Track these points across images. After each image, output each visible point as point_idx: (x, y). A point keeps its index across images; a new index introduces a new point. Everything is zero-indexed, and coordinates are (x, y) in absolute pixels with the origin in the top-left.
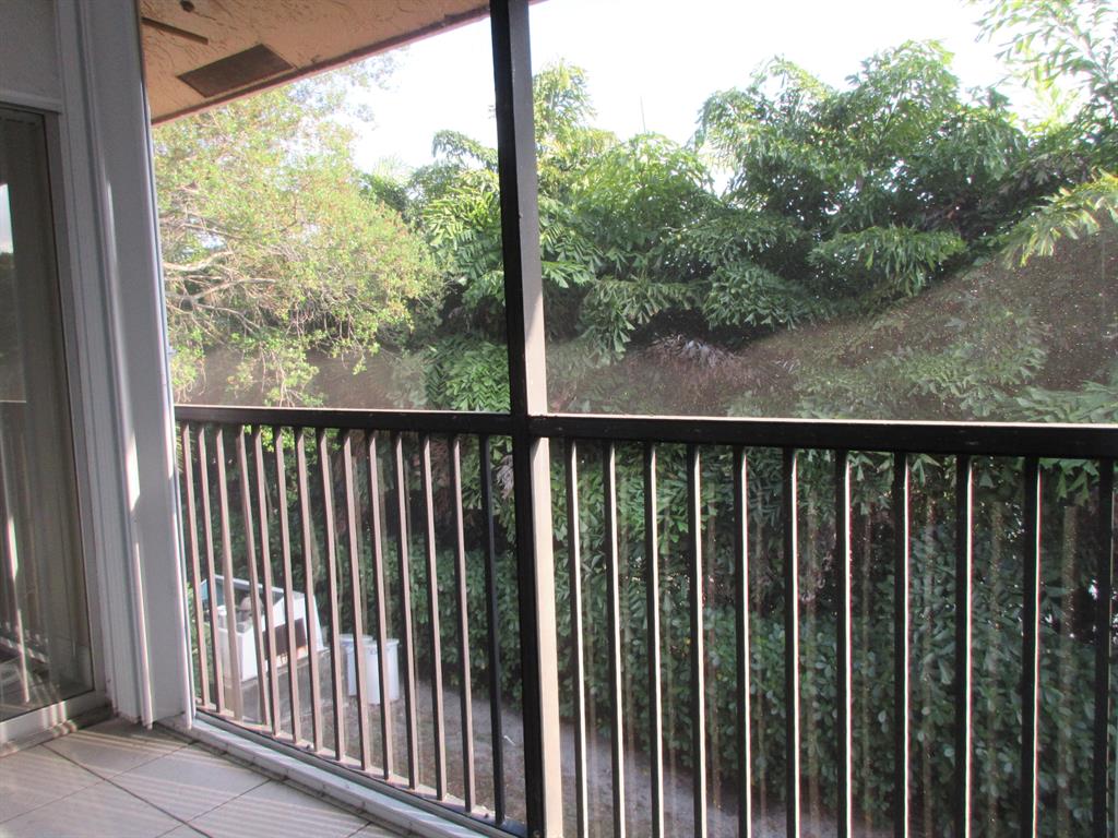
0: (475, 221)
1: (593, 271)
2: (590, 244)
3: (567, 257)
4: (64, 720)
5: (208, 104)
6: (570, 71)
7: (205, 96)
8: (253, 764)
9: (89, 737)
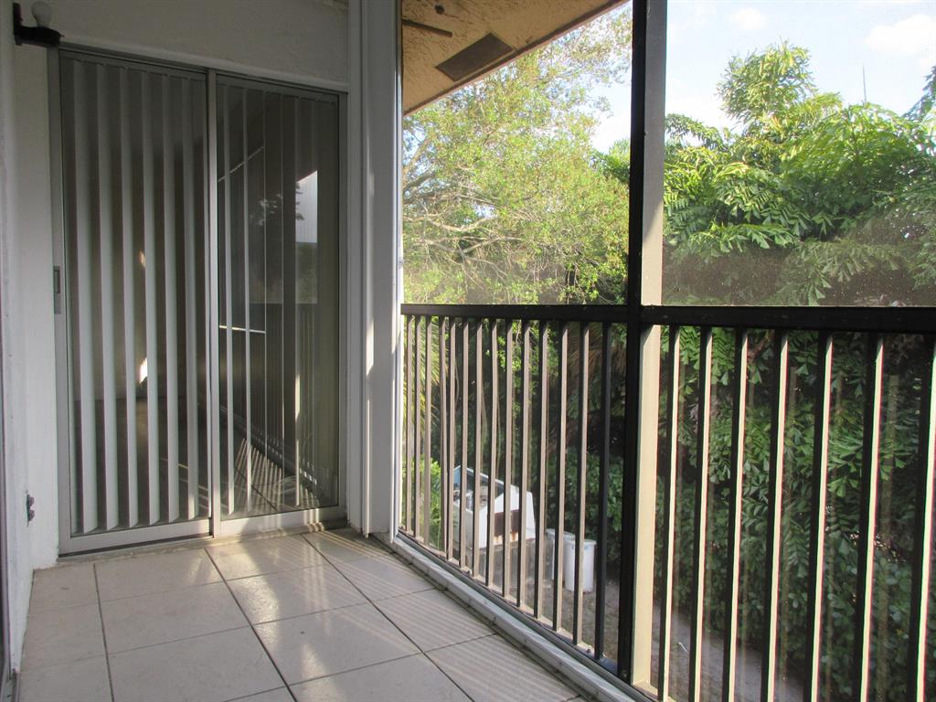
0: (689, 191)
1: (798, 234)
2: (797, 209)
3: (773, 221)
4: (317, 522)
5: (456, 87)
6: (792, 53)
7: (454, 80)
8: (427, 575)
9: (331, 536)
